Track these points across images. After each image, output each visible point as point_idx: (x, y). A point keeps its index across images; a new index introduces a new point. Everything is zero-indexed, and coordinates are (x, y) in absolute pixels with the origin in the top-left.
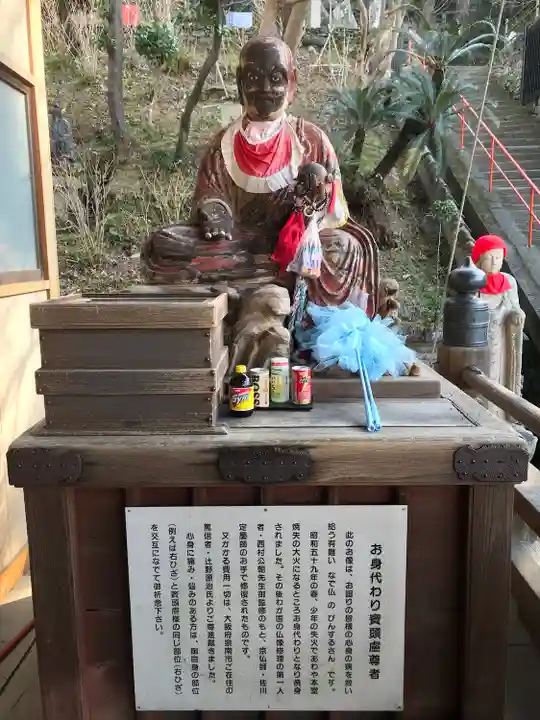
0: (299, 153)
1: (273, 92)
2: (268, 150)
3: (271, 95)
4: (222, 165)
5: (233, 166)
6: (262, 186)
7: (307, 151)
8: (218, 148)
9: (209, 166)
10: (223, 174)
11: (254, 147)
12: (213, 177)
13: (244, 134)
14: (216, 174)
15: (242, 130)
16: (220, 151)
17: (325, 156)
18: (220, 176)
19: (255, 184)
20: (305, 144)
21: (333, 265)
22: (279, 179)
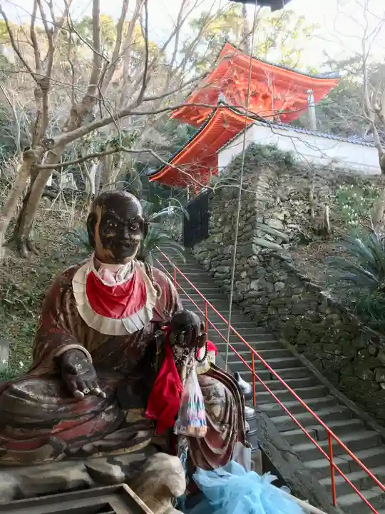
0: (153, 296)
1: (131, 239)
2: (125, 292)
3: (128, 241)
4: (73, 305)
5: (85, 305)
6: (117, 327)
7: (158, 294)
8: (69, 287)
9: (58, 304)
10: (73, 314)
11: (110, 289)
12: (62, 317)
13: (97, 274)
14: (65, 314)
15: (95, 271)
16: (71, 291)
17: (174, 299)
18: (69, 317)
19: (110, 326)
20: (156, 287)
21: (216, 420)
22: (136, 321)
